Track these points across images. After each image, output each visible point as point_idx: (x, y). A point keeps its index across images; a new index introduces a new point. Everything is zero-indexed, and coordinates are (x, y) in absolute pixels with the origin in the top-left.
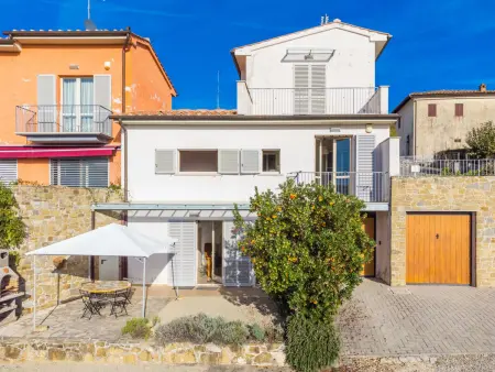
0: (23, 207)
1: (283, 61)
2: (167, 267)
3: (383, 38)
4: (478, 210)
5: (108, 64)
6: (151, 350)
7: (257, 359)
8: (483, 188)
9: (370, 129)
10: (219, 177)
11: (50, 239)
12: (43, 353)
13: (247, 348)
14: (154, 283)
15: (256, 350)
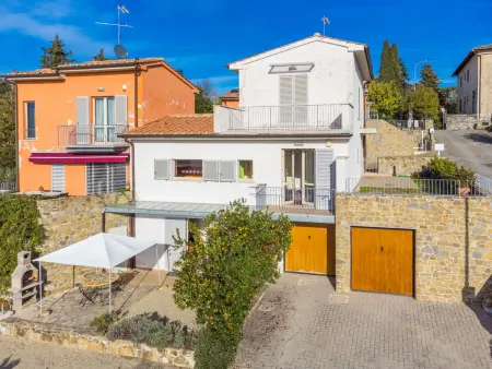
0: (44, 217)
1: (270, 73)
2: (164, 256)
3: (361, 48)
4: (417, 228)
5: (124, 87)
6: (105, 342)
7: (176, 360)
8: (421, 207)
9: (329, 144)
10: (203, 183)
11: (67, 238)
12: (39, 335)
13: (169, 351)
14: (155, 268)
15: (175, 354)
